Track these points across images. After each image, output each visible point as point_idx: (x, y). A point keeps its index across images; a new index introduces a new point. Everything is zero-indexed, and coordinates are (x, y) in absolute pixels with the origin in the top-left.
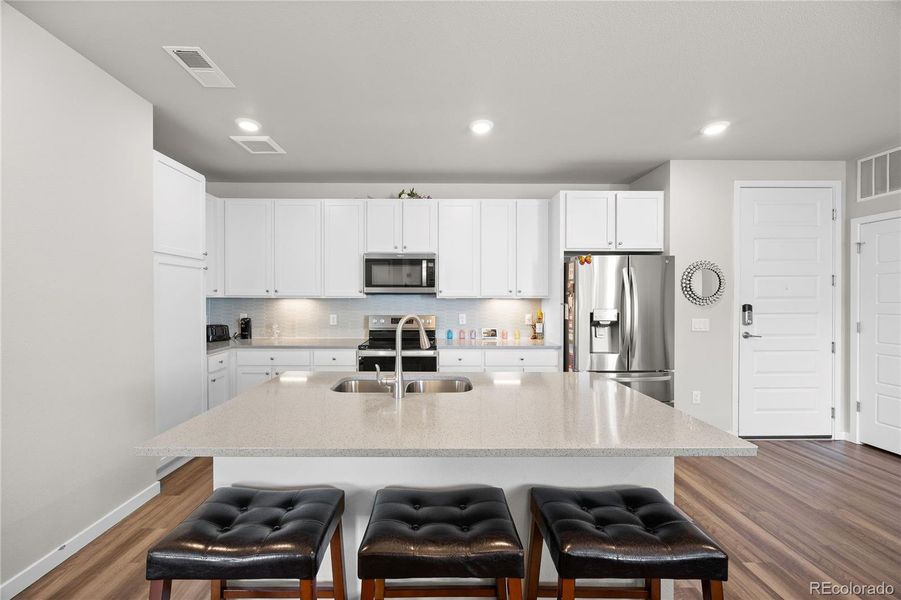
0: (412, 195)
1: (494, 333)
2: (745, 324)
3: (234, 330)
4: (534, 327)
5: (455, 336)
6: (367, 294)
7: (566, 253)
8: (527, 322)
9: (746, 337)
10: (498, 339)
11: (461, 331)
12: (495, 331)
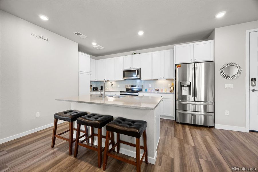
0: (135, 54)
1: (158, 90)
2: (252, 86)
3: (100, 88)
4: (170, 88)
5: (148, 90)
6: (124, 79)
7: (175, 64)
8: (169, 87)
9: (253, 91)
10: (160, 91)
11: (149, 89)
12: (159, 89)
